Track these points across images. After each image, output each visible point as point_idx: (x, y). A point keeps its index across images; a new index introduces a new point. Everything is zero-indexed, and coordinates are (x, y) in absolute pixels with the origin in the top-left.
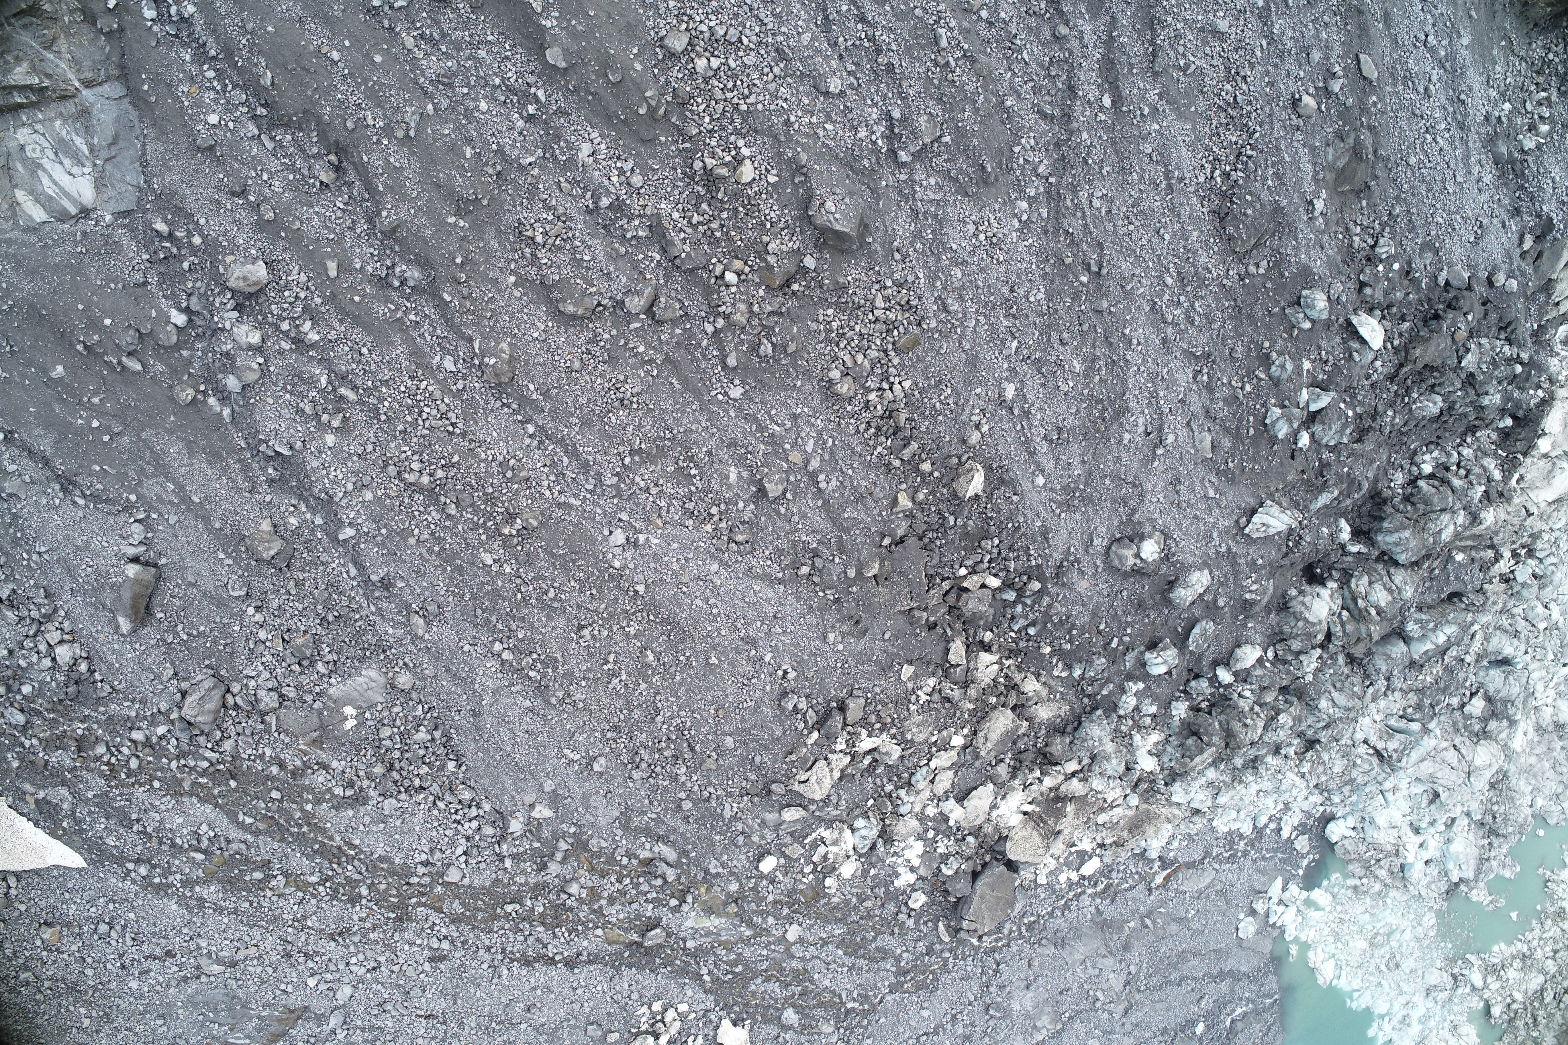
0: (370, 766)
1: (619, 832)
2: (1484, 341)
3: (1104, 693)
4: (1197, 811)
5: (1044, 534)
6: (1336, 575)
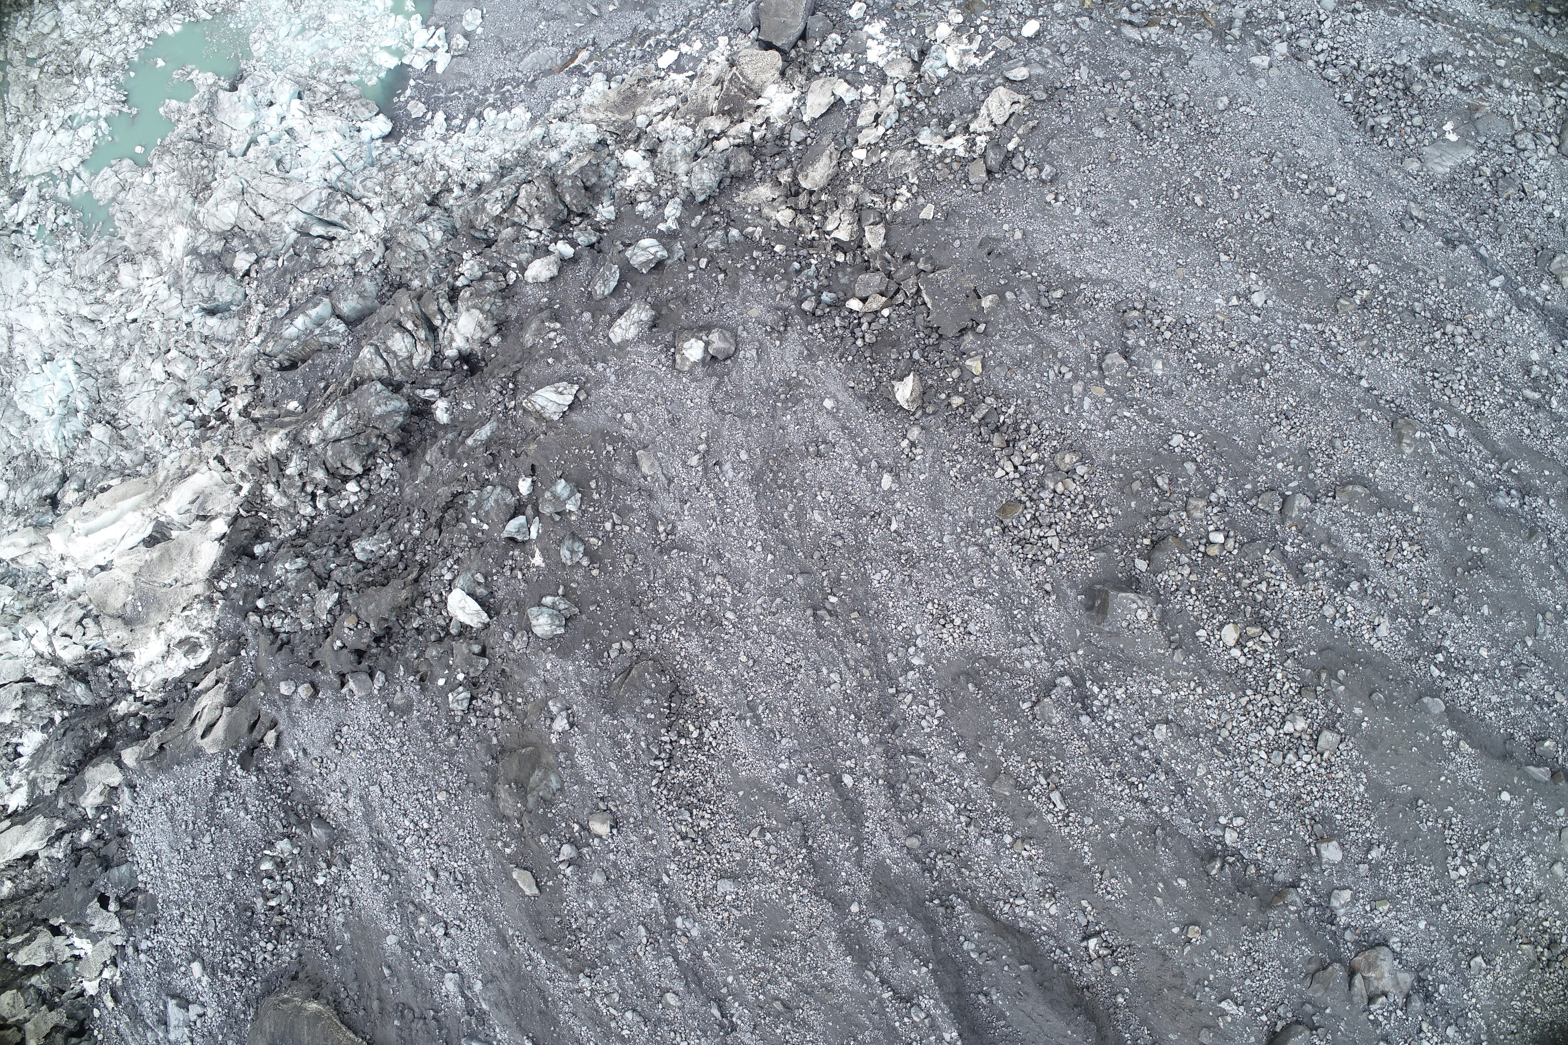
0: (1424, 91)
1: (1185, 48)
2: (308, 626)
3: (699, 218)
4: (562, 118)
5: (813, 354)
6: (447, 363)
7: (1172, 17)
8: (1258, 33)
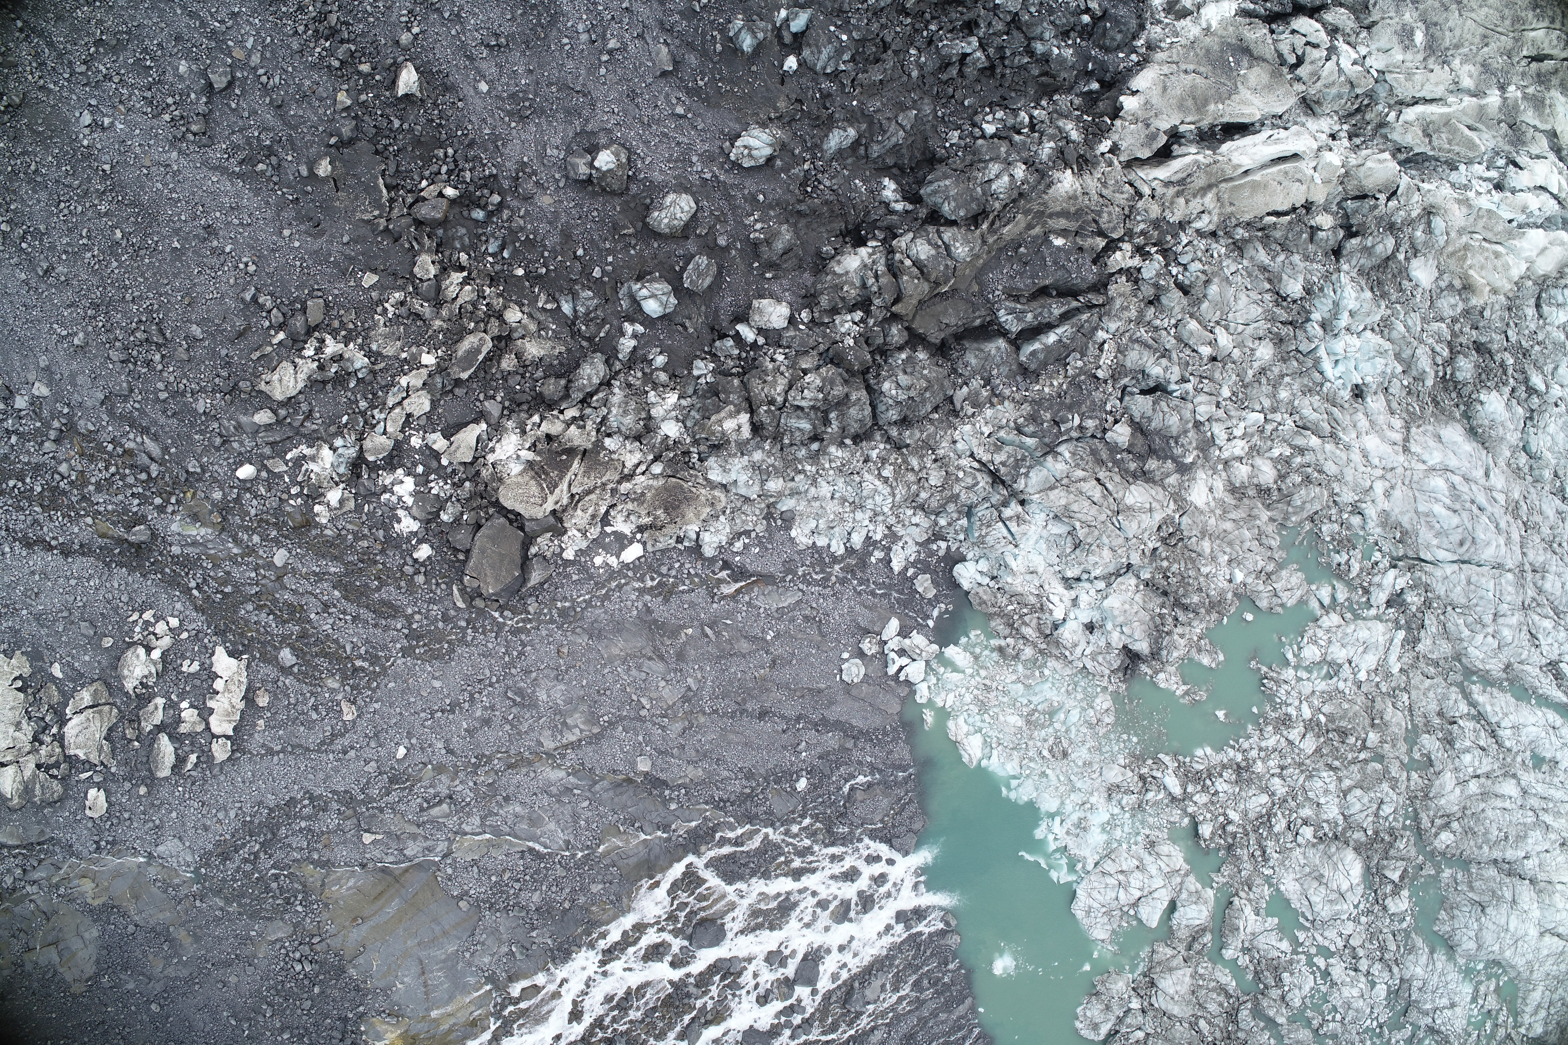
1: (105, 417)
3: (602, 335)
4: (747, 500)
5: (494, 142)
6: (880, 235)
7: (111, 455)
8: (38, 424)
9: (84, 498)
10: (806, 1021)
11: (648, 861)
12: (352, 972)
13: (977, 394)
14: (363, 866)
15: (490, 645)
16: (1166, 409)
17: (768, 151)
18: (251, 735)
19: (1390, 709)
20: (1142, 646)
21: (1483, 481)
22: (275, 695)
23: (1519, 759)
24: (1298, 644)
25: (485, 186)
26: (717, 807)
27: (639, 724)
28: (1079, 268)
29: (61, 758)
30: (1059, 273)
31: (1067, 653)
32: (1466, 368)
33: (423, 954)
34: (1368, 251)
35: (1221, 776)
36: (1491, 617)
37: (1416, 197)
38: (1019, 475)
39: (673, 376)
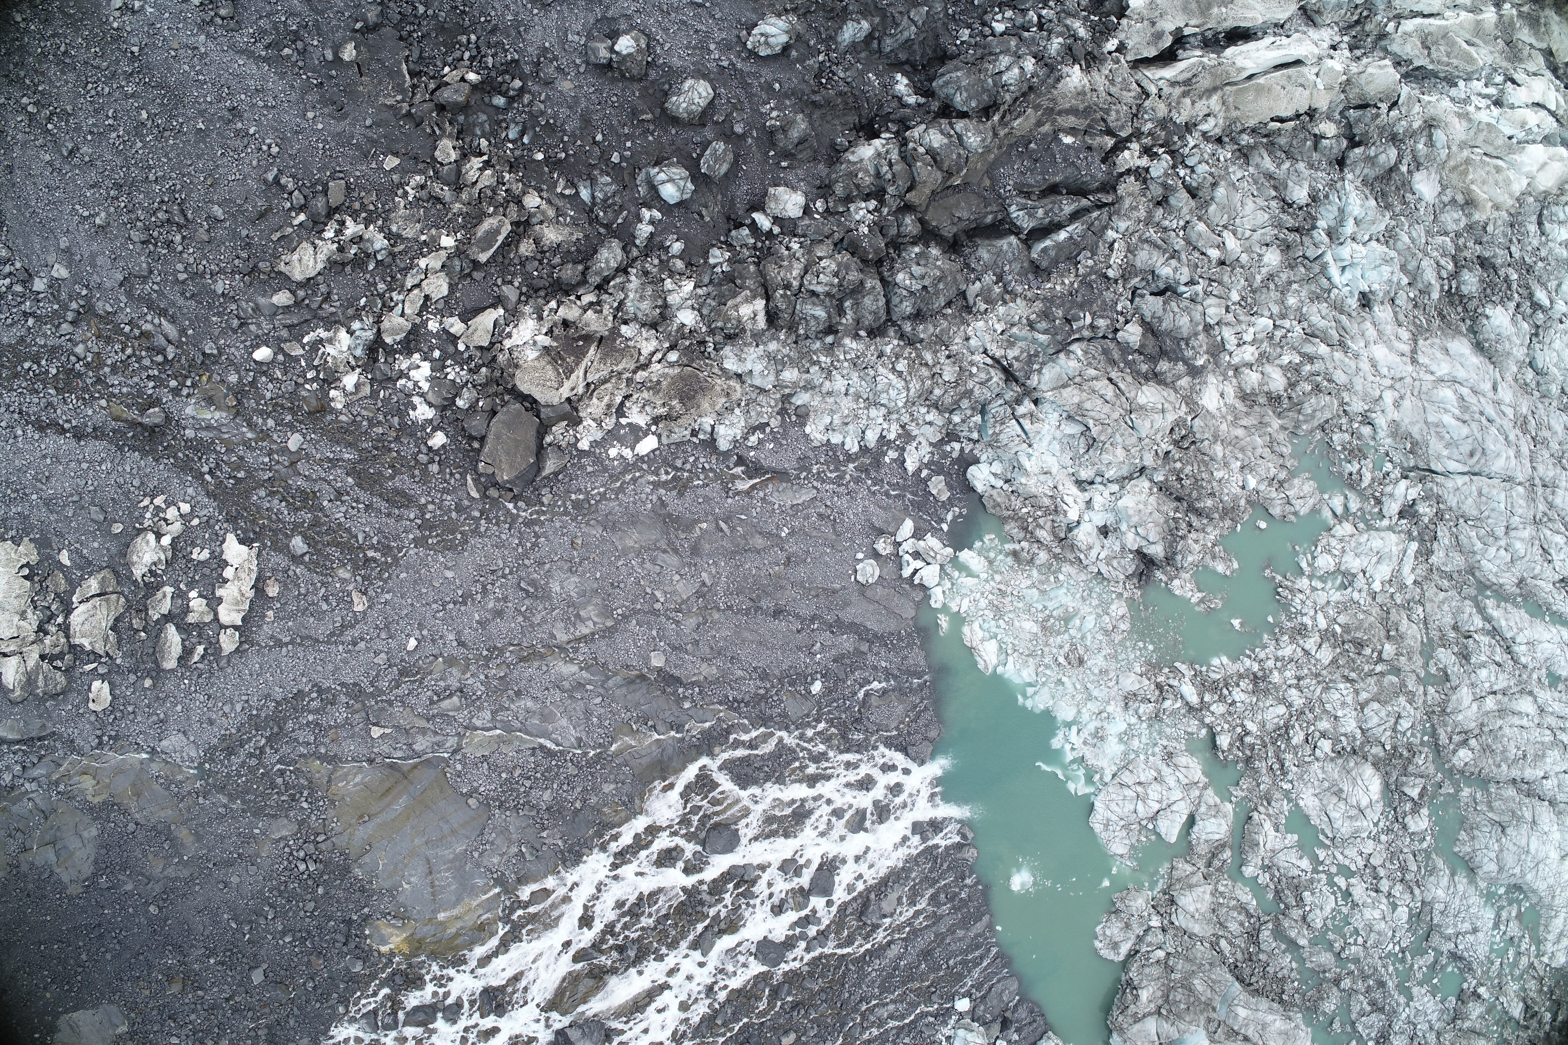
1: (123, 298)
3: (620, 221)
4: (762, 391)
5: (517, 28)
6: (894, 128)
7: (128, 338)
8: (56, 307)
9: (99, 381)
10: (820, 933)
11: (660, 762)
12: (358, 872)
13: (990, 290)
14: (371, 761)
15: (504, 537)
16: (1176, 309)
17: (784, 38)
18: (260, 627)
19: (1405, 621)
20: (1157, 550)
21: (1491, 394)
22: (285, 585)
23: (1535, 676)
24: (1312, 553)
25: (506, 72)
26: (731, 708)
27: (653, 618)
28: (1088, 165)
29: (66, 649)
30: (1069, 170)
31: (1082, 556)
32: (1471, 282)
33: (430, 853)
34: (1371, 160)
35: (1238, 685)
36: (1503, 529)
37: (1417, 108)
38: (1032, 371)
39: (689, 265)
